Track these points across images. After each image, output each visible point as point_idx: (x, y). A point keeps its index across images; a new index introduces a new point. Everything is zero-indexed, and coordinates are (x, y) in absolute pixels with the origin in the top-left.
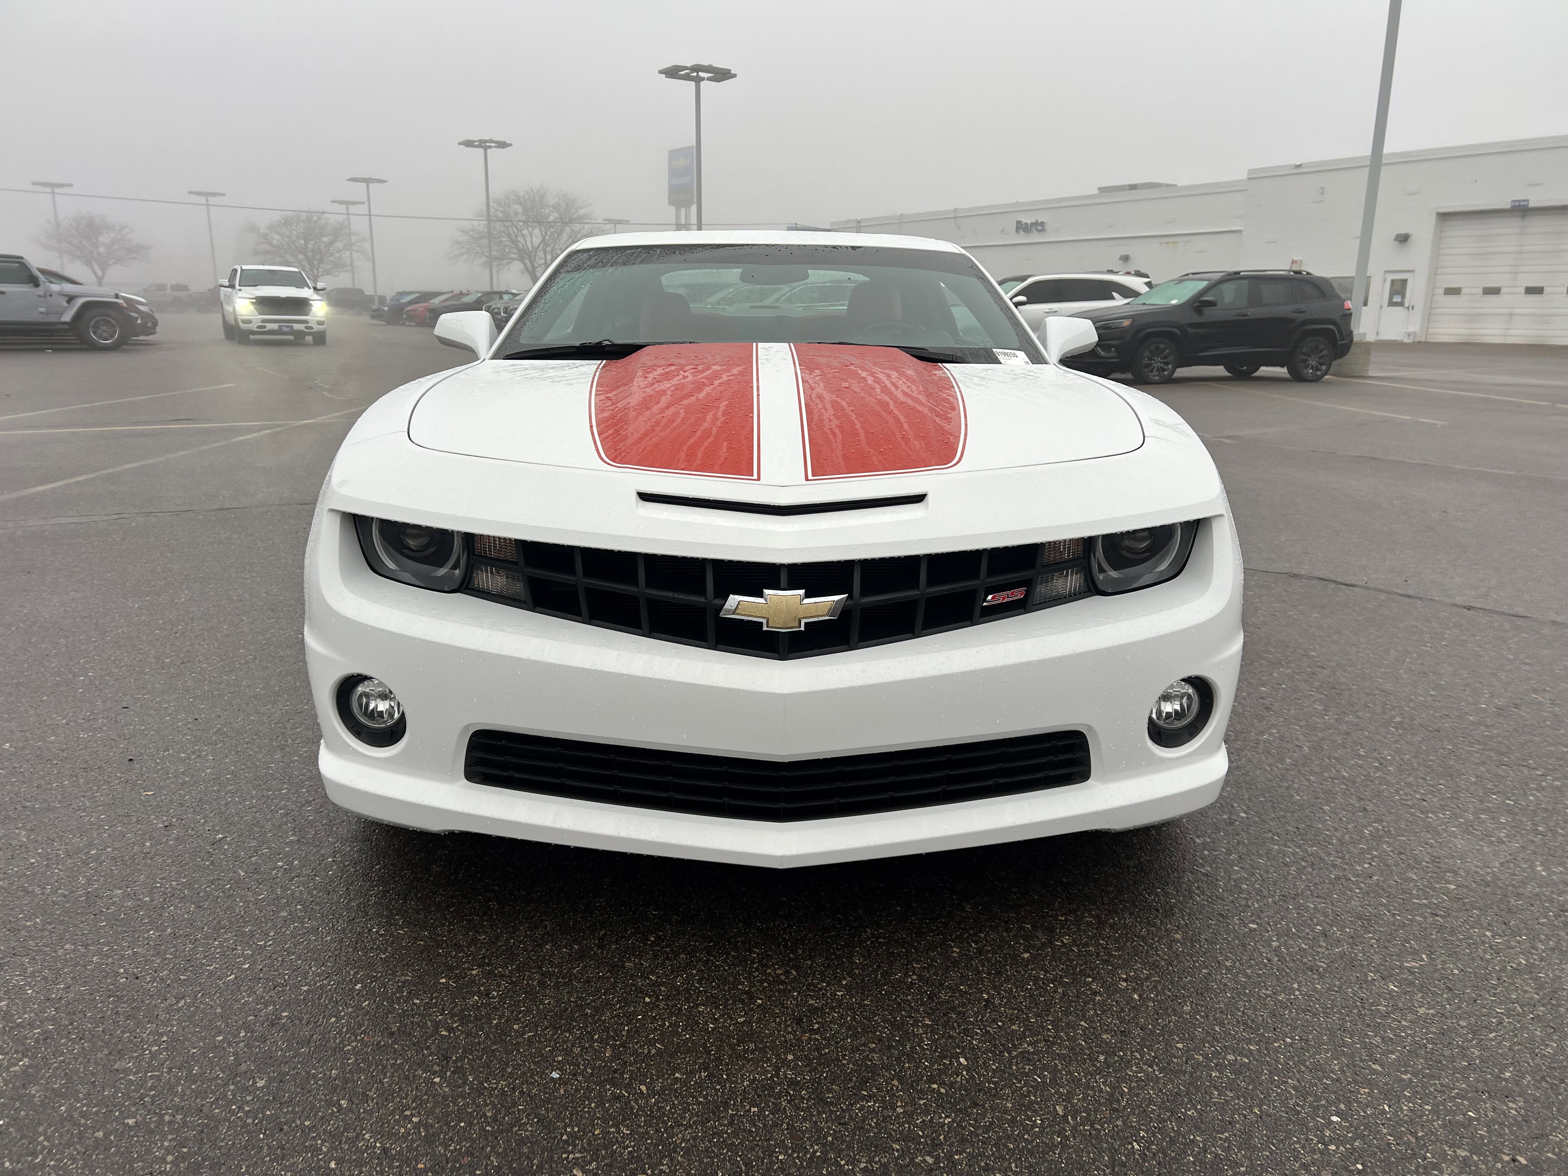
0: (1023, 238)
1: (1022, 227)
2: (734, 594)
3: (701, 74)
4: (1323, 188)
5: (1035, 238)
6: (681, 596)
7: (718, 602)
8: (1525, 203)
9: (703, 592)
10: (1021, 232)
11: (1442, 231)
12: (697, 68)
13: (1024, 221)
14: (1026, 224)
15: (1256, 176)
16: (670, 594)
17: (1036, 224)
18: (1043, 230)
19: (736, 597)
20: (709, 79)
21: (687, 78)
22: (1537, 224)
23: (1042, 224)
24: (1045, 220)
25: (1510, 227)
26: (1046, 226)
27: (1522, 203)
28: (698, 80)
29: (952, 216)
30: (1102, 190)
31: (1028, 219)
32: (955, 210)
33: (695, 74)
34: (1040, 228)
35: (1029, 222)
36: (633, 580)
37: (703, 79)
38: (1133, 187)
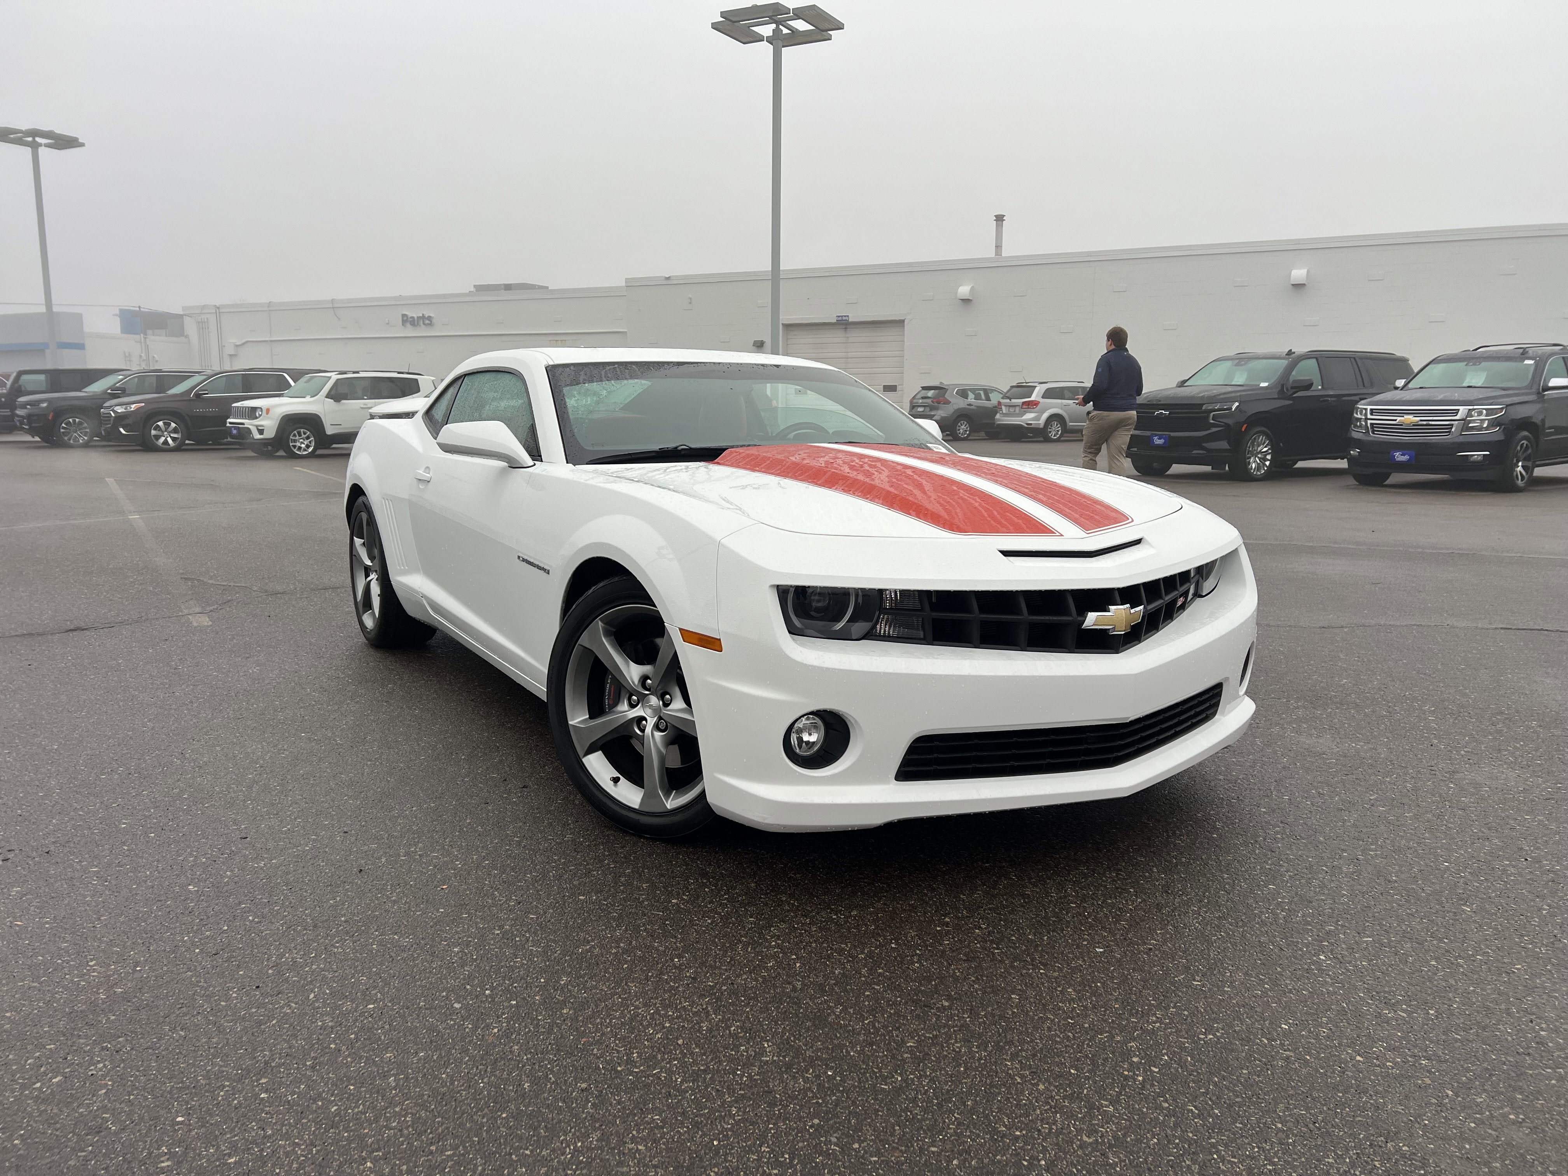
0: (410, 332)
1: (406, 320)
2: (1091, 611)
3: (38, 139)
4: (690, 298)
5: (422, 331)
6: (1051, 618)
7: (1080, 619)
8: (847, 318)
9: (1067, 613)
10: (408, 325)
11: (787, 339)
12: (35, 133)
13: (410, 314)
14: (413, 317)
15: (632, 285)
16: (1047, 618)
17: (423, 318)
18: (431, 324)
19: (1093, 613)
20: (47, 146)
21: (20, 142)
22: (856, 336)
23: (429, 318)
24: (431, 315)
25: (836, 337)
26: (434, 321)
27: (844, 318)
28: (35, 146)
29: (331, 306)
30: (480, 288)
31: (414, 313)
32: (333, 301)
33: (30, 139)
34: (427, 322)
35: (415, 316)
36: (1017, 611)
37: (40, 145)
38: (508, 287)
